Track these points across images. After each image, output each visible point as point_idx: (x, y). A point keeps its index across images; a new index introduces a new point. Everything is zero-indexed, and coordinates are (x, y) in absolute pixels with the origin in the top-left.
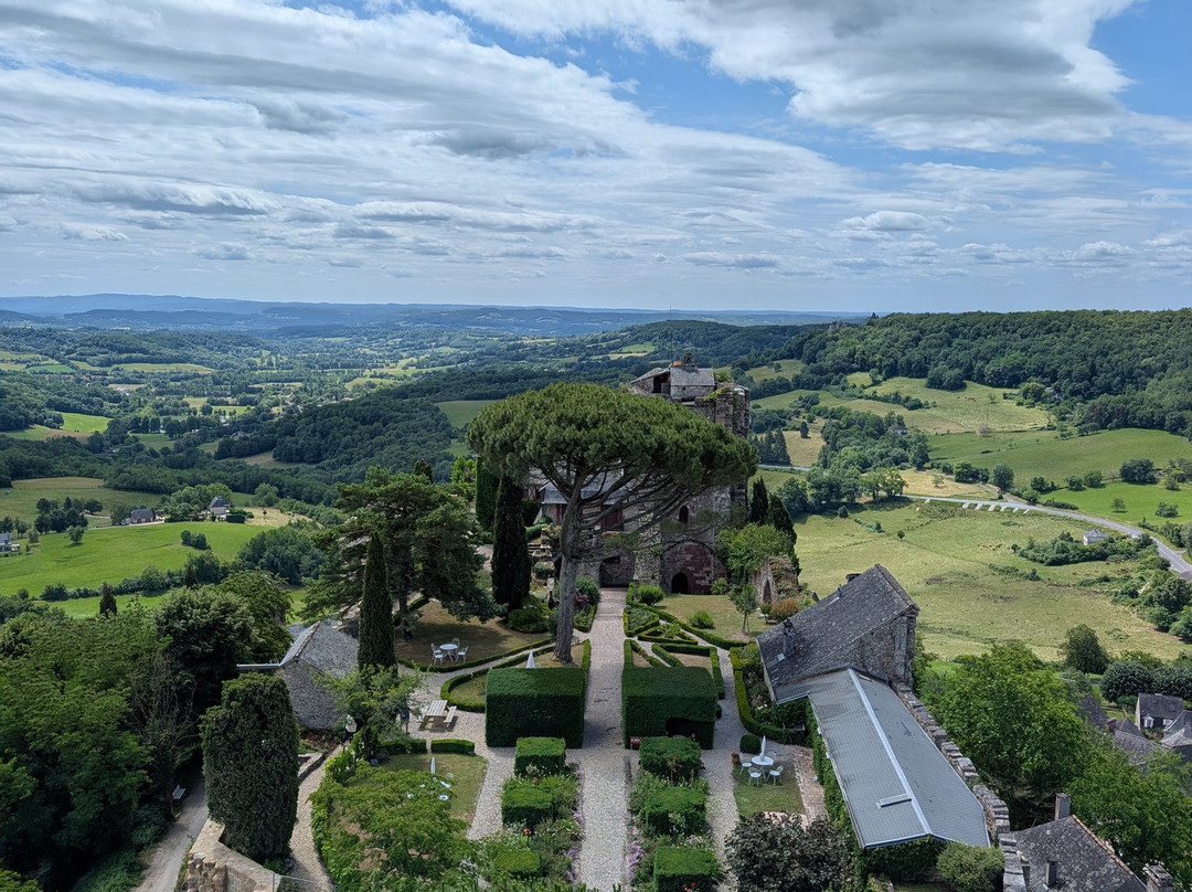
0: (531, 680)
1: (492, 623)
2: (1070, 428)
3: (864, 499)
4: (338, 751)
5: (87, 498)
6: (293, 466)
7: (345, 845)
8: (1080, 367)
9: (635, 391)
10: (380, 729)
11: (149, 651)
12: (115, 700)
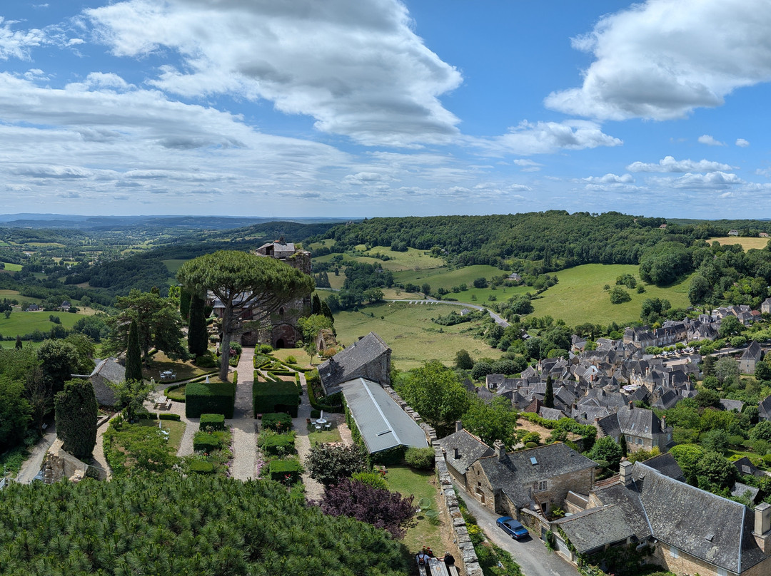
0: (207, 389)
1: (188, 363)
2: (453, 266)
3: (365, 302)
4: (116, 416)
5: (12, 299)
6: (97, 289)
7: (118, 456)
8: (455, 240)
9: (258, 254)
10: (135, 408)
11: (34, 365)
12: (20, 385)
